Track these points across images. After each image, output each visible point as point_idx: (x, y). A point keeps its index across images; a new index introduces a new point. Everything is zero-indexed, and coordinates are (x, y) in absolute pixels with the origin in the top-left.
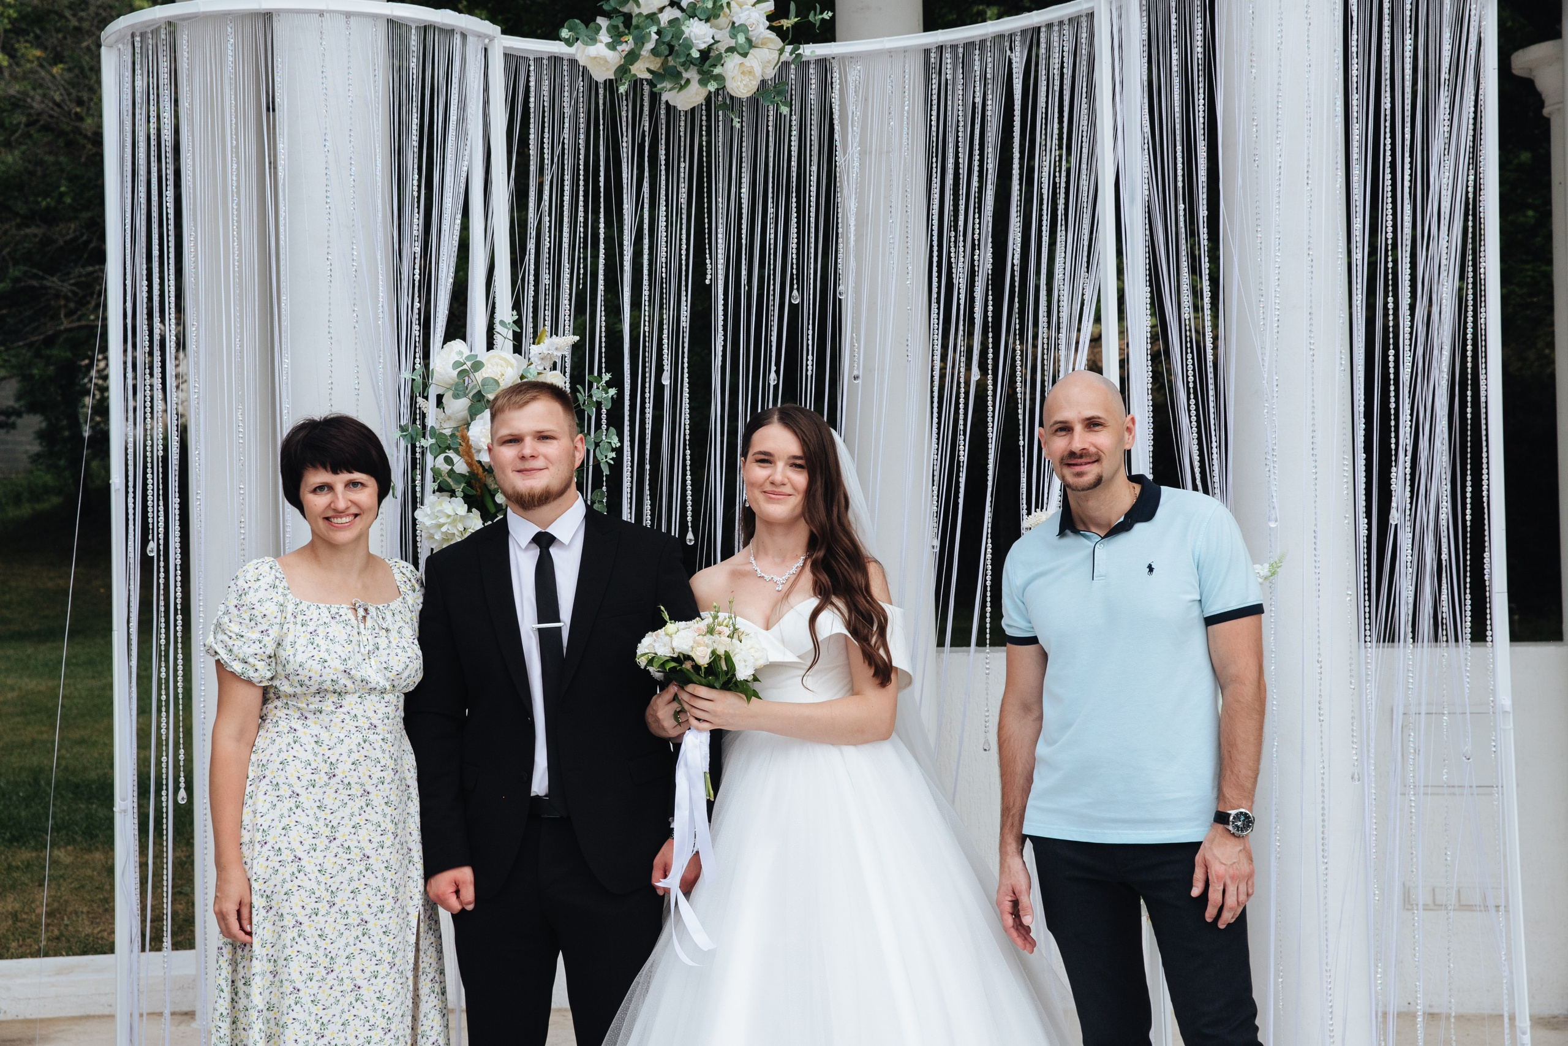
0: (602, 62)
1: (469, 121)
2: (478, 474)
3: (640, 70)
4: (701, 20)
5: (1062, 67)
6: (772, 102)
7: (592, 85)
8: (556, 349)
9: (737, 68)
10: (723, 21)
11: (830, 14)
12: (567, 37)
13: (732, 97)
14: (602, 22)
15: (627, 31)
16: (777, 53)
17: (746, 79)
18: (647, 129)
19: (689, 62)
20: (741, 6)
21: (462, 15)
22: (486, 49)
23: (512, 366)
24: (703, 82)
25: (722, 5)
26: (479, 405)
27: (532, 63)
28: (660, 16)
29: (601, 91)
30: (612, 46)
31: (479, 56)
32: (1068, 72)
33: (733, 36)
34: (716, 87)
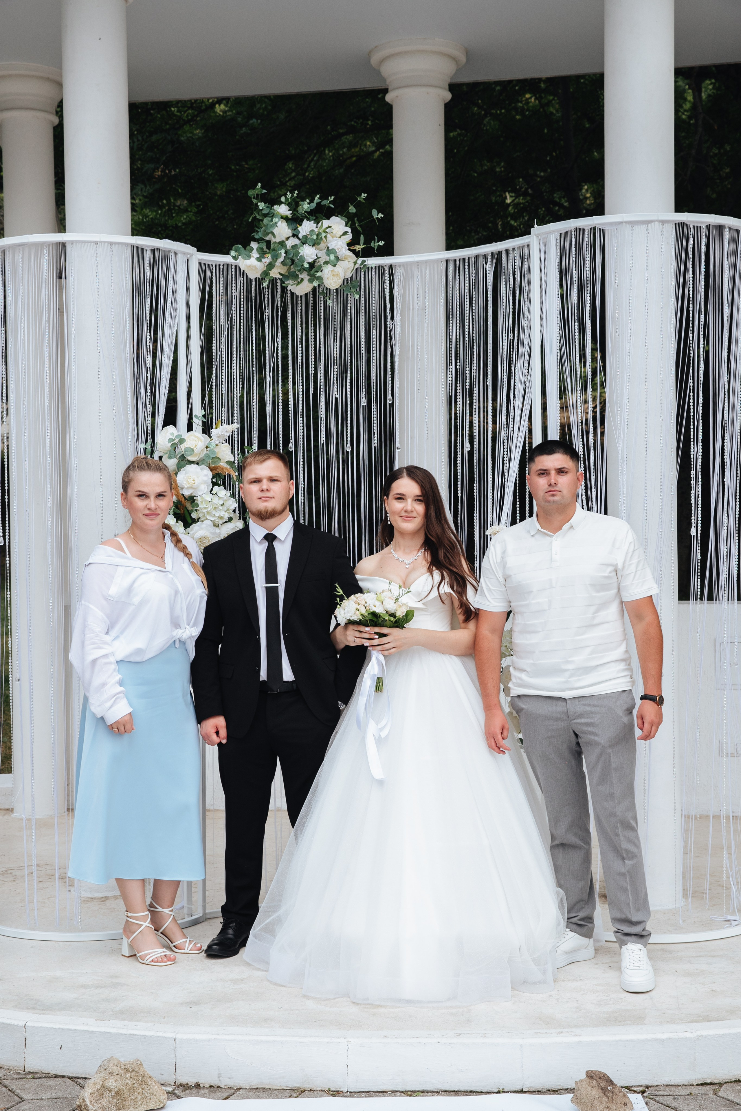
0: (253, 268)
1: (178, 302)
2: (182, 502)
3: (275, 273)
4: (310, 245)
5: (514, 274)
6: (349, 292)
7: (248, 280)
8: (226, 431)
9: (330, 272)
10: (322, 245)
11: (383, 242)
12: (234, 255)
13: (327, 288)
14: (254, 245)
15: (268, 251)
16: (353, 264)
17: (335, 279)
18: (279, 305)
19: (303, 269)
20: (333, 237)
21: (175, 242)
22: (188, 260)
23: (201, 441)
24: (311, 281)
25: (321, 238)
26: (182, 463)
27: (214, 268)
28: (287, 242)
29: (253, 283)
30: (259, 260)
31: (184, 265)
32: (518, 277)
33: (328, 255)
34: (318, 283)
